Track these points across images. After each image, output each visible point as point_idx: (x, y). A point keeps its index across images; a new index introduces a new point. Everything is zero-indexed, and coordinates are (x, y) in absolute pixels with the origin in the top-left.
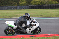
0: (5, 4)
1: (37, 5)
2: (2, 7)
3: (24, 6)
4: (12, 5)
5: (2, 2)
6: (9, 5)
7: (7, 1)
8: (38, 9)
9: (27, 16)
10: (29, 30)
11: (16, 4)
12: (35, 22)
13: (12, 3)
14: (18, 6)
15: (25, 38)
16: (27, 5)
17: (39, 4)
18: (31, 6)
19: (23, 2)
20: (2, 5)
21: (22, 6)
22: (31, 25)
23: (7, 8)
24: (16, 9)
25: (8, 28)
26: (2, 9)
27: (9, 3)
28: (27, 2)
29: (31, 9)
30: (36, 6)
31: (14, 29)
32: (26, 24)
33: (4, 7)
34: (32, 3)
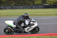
0: (21, 3)
1: (52, 4)
2: (18, 6)
3: (39, 5)
4: (28, 4)
5: (18, 1)
6: (25, 4)
7: (23, 1)
8: (53, 8)
9: (26, 16)
10: (28, 30)
11: (32, 3)
12: (33, 22)
13: (28, 2)
14: (33, 5)
15: (40, 37)
16: (42, 5)
17: (54, 3)
18: (46, 6)
19: (38, 2)
20: (18, 4)
21: (37, 5)
22: (30, 25)
23: (23, 7)
24: (32, 8)
25: (7, 27)
26: (18, 9)
27: (25, 2)
28: (42, 2)
29: (46, 8)
30: (51, 6)
31: (13, 28)
32: (25, 24)
33: (20, 6)
34: (47, 3)
